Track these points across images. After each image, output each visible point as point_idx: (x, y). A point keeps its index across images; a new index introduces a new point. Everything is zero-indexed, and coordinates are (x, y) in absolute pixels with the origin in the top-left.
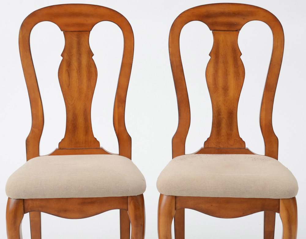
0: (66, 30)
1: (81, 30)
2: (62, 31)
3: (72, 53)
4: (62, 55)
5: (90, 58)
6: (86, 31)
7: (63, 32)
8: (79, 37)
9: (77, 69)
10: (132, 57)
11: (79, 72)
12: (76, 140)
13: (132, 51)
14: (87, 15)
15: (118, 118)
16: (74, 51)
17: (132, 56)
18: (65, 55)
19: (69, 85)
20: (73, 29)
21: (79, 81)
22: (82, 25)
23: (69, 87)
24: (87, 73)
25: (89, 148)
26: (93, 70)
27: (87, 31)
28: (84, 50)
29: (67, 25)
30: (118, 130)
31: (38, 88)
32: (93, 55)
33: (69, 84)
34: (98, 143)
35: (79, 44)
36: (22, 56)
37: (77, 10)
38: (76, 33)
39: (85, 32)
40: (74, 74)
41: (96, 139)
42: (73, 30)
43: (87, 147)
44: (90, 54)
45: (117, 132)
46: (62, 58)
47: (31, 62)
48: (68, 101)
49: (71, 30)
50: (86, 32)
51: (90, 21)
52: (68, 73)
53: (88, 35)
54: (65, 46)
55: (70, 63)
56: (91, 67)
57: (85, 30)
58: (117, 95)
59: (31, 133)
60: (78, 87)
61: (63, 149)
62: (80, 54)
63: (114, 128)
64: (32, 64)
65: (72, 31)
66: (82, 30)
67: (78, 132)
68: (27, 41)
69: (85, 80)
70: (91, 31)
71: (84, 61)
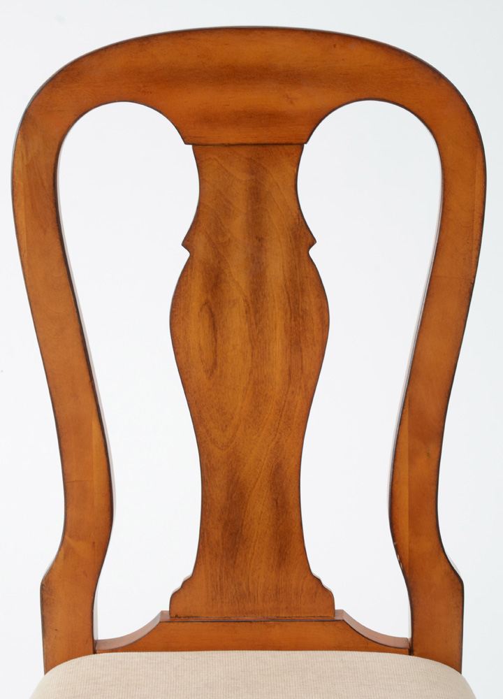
0: (202, 141)
1: (266, 141)
2: (186, 143)
3: (229, 236)
4: (187, 243)
5: (300, 253)
6: (286, 144)
7: (191, 146)
8: (256, 169)
9: (246, 301)
10: (475, 252)
11: (256, 312)
12: (240, 584)
13: (477, 227)
14: (291, 77)
15: (410, 501)
16: (237, 226)
17: (475, 246)
18: (201, 241)
19: (213, 368)
20: (231, 135)
21: (253, 348)
22: (272, 118)
23: (212, 372)
24: (288, 316)
25: (292, 620)
26: (310, 302)
27: (291, 144)
28: (275, 222)
29: (210, 119)
30: (411, 551)
31: (88, 378)
32: (313, 242)
33: (215, 363)
34: (328, 595)
35: (257, 196)
36: (24, 245)
37: (250, 53)
38: (243, 152)
39: (280, 147)
40: (236, 321)
41: (319, 581)
42: (232, 140)
43: (282, 615)
44: (303, 237)
45: (406, 557)
46: (186, 254)
47: (63, 272)
48: (207, 431)
49: (225, 142)
50: (286, 148)
51: (303, 100)
52: (212, 315)
53: (296, 159)
54: (198, 208)
55: (217, 277)
56: (303, 291)
57: (284, 141)
58: (407, 409)
59: (62, 557)
60: (251, 373)
61: (187, 619)
62: (260, 239)
63: (394, 541)
64: (65, 280)
65: (229, 145)
66: (272, 141)
67: (250, 556)
68: (48, 184)
69: (277, 346)
70: (306, 143)
71: (277, 267)
